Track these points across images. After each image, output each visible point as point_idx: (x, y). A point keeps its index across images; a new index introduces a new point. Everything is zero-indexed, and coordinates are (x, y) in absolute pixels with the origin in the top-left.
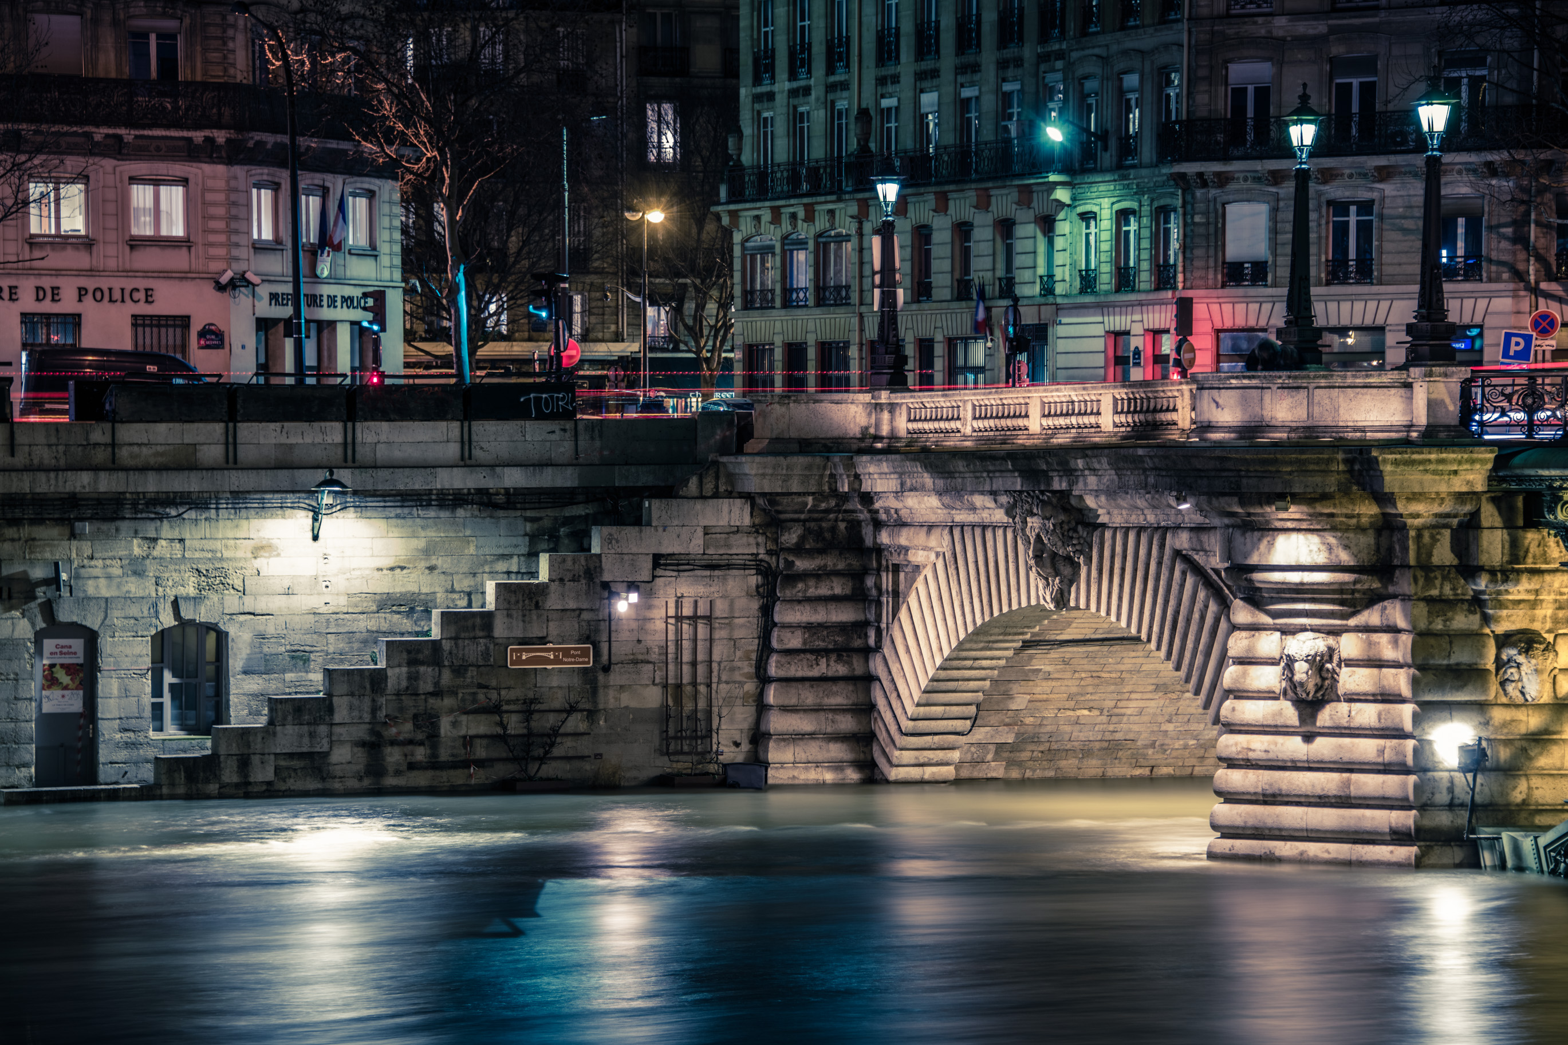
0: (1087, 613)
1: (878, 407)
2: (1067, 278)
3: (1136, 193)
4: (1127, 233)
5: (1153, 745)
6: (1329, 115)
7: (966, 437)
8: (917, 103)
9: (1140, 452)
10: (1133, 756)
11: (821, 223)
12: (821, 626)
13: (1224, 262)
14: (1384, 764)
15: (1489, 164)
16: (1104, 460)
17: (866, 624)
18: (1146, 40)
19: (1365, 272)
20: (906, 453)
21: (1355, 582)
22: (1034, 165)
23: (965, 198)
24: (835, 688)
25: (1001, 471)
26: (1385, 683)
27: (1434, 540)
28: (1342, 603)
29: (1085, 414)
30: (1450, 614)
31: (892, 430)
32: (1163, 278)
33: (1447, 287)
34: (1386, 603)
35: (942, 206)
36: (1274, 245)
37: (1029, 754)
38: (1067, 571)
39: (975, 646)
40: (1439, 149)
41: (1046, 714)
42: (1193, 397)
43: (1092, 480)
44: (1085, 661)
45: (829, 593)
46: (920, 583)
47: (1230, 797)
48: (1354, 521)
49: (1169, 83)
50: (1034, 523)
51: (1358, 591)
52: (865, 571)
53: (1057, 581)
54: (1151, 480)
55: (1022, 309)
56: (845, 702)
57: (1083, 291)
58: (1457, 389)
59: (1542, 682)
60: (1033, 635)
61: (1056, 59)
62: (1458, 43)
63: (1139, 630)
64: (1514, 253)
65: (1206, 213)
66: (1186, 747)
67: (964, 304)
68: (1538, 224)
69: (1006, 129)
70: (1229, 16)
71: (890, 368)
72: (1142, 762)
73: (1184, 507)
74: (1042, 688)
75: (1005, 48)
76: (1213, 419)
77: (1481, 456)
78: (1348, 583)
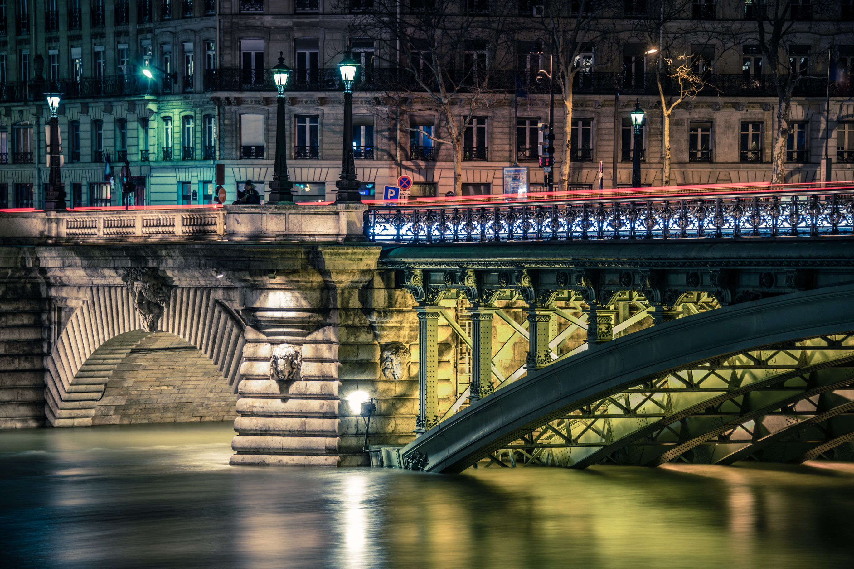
0: (167, 334)
1: (50, 220)
2: (156, 152)
3: (193, 107)
4: (189, 128)
5: (202, 405)
6: (294, 69)
7: (100, 238)
8: (69, 54)
9: (197, 247)
10: (191, 411)
11: (15, 118)
12: (16, 341)
13: (241, 146)
14: (323, 413)
15: (376, 99)
16: (177, 251)
17: (42, 340)
18: (197, 24)
19: (315, 153)
20: (65, 246)
21: (310, 317)
22: (136, 90)
23: (98, 107)
24: (23, 376)
25: (120, 256)
26: (325, 370)
27: (350, 295)
28: (303, 328)
29: (166, 226)
30: (358, 334)
31: (58, 233)
32: (208, 154)
33: (356, 162)
34: (325, 328)
35: (85, 110)
36: (267, 137)
37: (133, 411)
38: (156, 311)
39: (104, 352)
40: (351, 90)
41: (144, 389)
42: (225, 217)
43: (170, 262)
44: (166, 360)
45: (21, 323)
46: (73, 318)
47: (243, 432)
48: (309, 285)
49: (210, 48)
50: (138, 285)
51: (311, 322)
52: (42, 311)
53: (151, 316)
54: (203, 262)
55: (131, 168)
56: (29, 383)
57: (164, 159)
58: (361, 216)
59: (403, 369)
60: (137, 346)
61: (148, 33)
62: (359, 35)
63: (195, 343)
64: (389, 145)
65: (231, 119)
66: (220, 406)
67: (98, 164)
68: (401, 130)
69: (121, 70)
70: (240, 14)
71: (56, 199)
72: (196, 414)
73: (220, 276)
74: (141, 375)
75: (119, 25)
76: (236, 230)
77: (374, 251)
78: (306, 318)
